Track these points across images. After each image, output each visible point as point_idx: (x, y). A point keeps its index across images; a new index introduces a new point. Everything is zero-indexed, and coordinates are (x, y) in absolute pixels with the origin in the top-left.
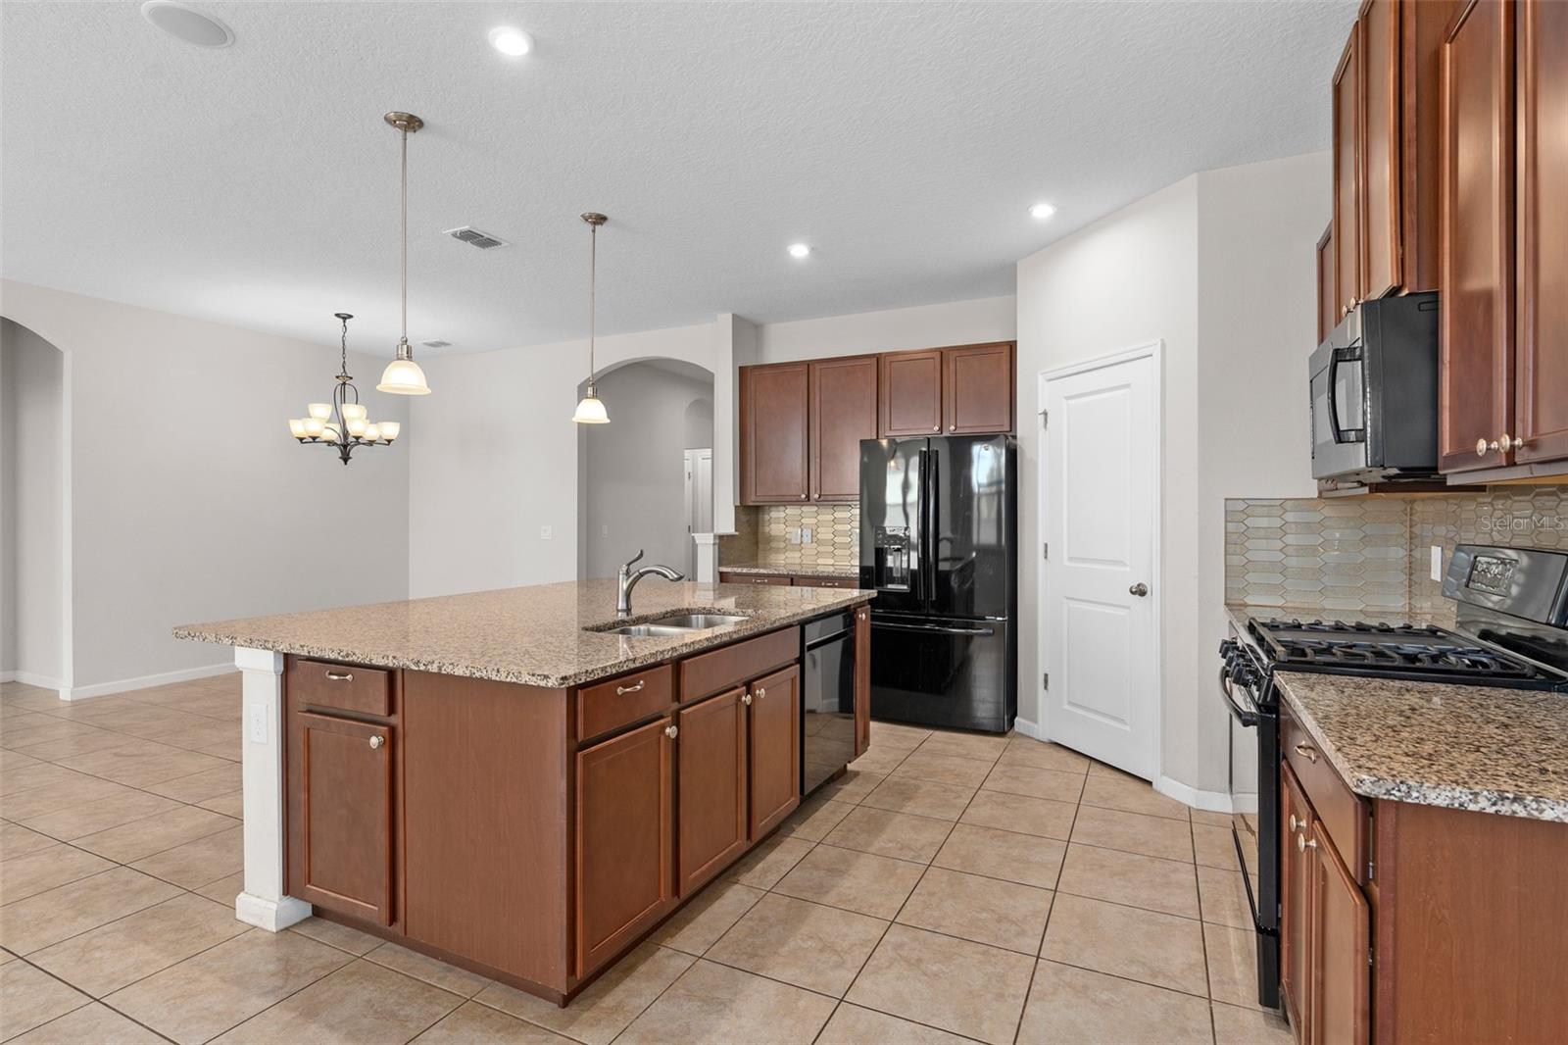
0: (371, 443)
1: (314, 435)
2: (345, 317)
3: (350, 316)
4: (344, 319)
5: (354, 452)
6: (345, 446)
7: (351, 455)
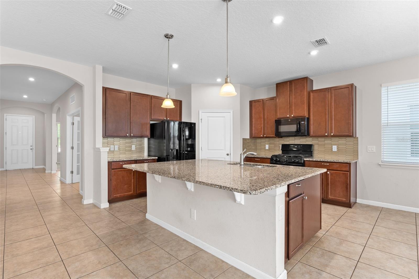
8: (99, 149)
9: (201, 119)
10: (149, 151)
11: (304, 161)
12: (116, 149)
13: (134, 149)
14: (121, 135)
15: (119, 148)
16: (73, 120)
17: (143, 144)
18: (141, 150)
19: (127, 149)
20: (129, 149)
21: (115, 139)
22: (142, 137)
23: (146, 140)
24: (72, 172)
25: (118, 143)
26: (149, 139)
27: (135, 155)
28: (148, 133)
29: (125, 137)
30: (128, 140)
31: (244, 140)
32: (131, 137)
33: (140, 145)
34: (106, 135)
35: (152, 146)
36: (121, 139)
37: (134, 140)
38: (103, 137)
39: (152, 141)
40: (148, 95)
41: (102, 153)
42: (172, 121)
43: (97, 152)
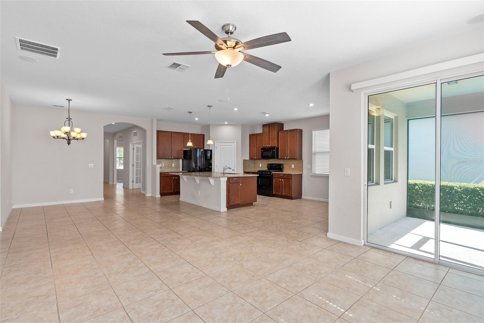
0: (78, 139)
1: (58, 136)
2: (69, 100)
3: (71, 100)
4: (69, 101)
5: (72, 142)
6: (69, 140)
7: (71, 142)
8: (155, 165)
9: (216, 147)
10: (183, 167)
11: (273, 173)
12: (163, 166)
13: (174, 166)
14: (166, 158)
15: (165, 165)
16: (134, 146)
17: (179, 163)
18: (178, 167)
19: (169, 166)
20: (171, 166)
21: (163, 160)
22: (178, 158)
23: (181, 160)
24: (133, 182)
25: (164, 163)
26: (183, 160)
27: (175, 170)
28: (182, 156)
29: (169, 159)
30: (170, 161)
31: (245, 161)
32: (172, 159)
33: (178, 163)
34: (158, 158)
35: (185, 164)
36: (166, 160)
37: (174, 160)
38: (157, 159)
39: (185, 161)
40: (182, 133)
41: (157, 168)
42: (198, 148)
43: (154, 168)
